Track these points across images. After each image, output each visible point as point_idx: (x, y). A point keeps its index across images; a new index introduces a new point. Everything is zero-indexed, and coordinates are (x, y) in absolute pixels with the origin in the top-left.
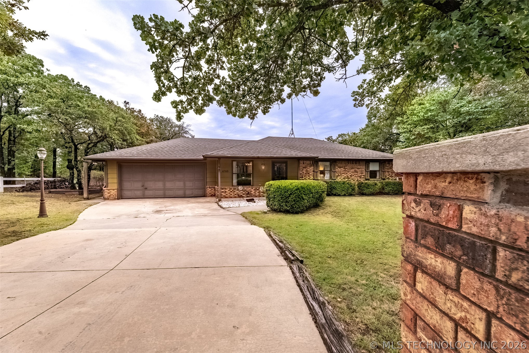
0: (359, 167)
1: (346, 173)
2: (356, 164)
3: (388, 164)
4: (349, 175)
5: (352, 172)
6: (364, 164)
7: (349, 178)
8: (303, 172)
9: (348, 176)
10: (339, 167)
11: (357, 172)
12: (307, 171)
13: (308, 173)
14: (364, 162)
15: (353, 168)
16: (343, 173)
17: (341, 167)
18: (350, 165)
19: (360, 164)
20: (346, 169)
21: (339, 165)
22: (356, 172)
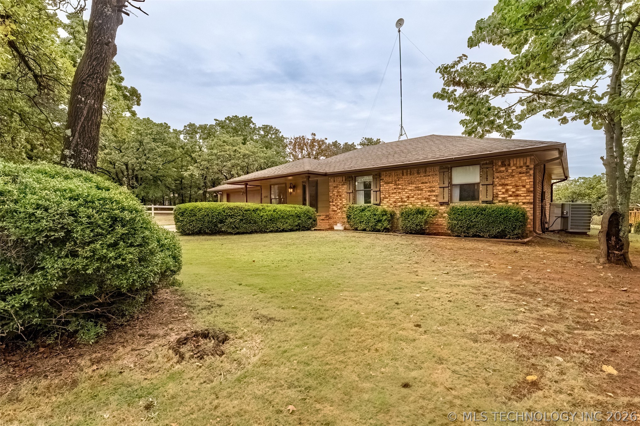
0: (425, 179)
1: (399, 193)
2: (418, 173)
3: (503, 165)
4: (404, 195)
5: (411, 190)
6: (438, 173)
7: (405, 202)
8: (334, 195)
9: (402, 199)
10: (386, 183)
11: (422, 190)
12: (339, 192)
13: (340, 196)
14: (437, 168)
15: (412, 183)
16: (392, 193)
17: (389, 183)
18: (407, 178)
19: (428, 174)
20: (399, 185)
21: (386, 179)
22: (418, 190)
